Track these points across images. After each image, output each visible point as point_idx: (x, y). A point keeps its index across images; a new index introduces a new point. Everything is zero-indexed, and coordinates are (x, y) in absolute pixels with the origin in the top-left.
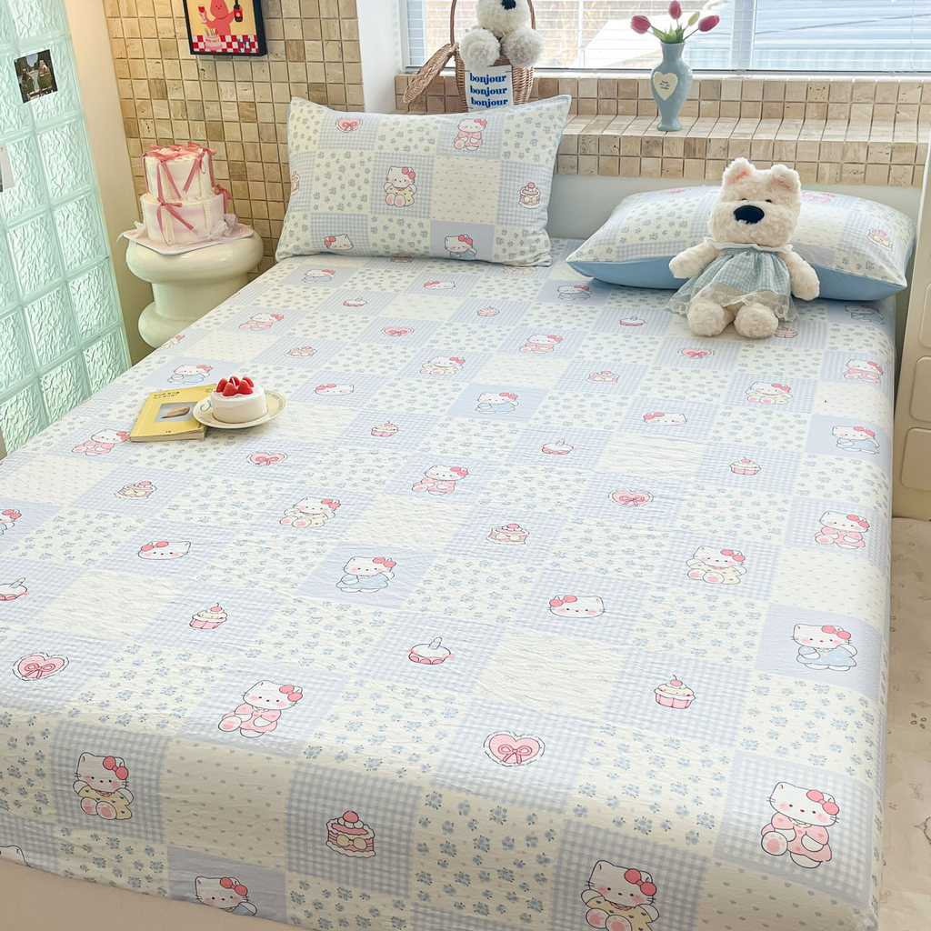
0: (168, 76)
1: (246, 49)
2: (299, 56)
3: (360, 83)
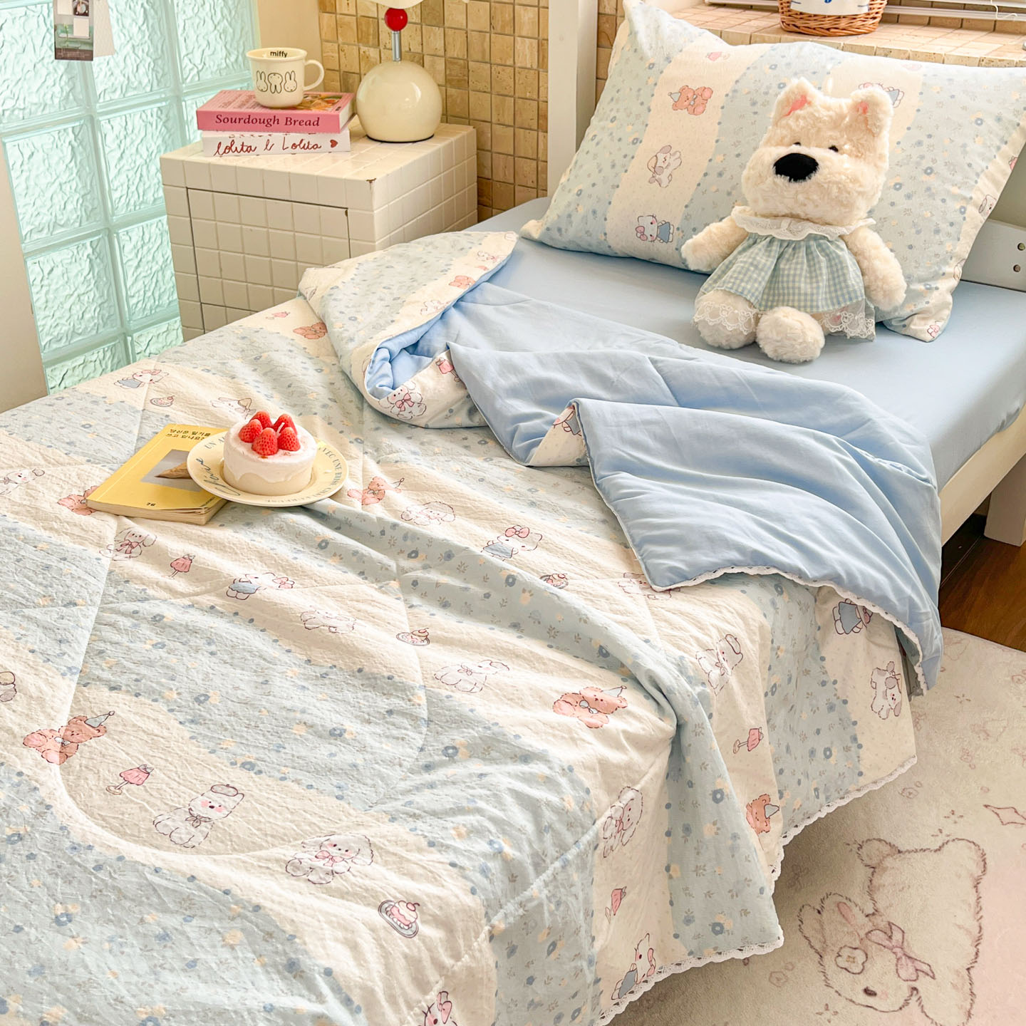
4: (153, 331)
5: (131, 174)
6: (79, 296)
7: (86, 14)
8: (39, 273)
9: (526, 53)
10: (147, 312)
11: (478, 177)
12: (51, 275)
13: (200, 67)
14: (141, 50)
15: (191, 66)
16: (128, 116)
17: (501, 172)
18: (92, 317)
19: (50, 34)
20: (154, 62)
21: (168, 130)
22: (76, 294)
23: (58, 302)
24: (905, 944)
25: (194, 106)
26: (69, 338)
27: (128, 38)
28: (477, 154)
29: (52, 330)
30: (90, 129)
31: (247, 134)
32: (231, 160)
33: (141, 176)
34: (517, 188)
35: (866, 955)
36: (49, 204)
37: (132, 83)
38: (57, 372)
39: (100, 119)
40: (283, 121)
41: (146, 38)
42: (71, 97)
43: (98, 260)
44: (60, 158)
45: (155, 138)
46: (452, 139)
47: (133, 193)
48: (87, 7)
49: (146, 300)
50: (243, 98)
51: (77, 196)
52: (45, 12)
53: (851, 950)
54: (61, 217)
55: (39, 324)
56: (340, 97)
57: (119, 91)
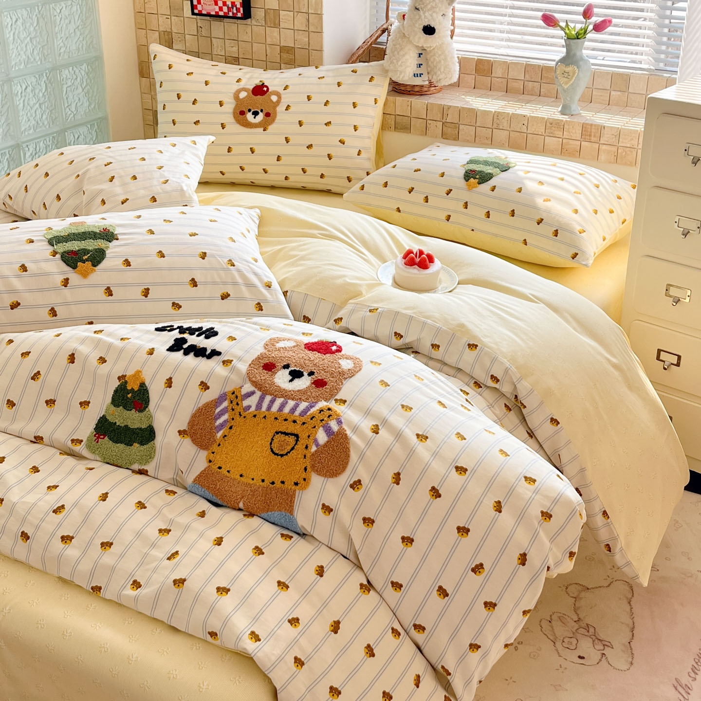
0: (174, 30)
1: (233, 13)
2: (275, 24)
3: (321, 51)
13: (75, 113)
14: (44, 106)
15: (70, 112)
20: (51, 111)
27: (37, 100)
35: (577, 640)
37: (39, 124)
39: (23, 145)
41: (47, 99)
53: (569, 638)
57: (32, 129)
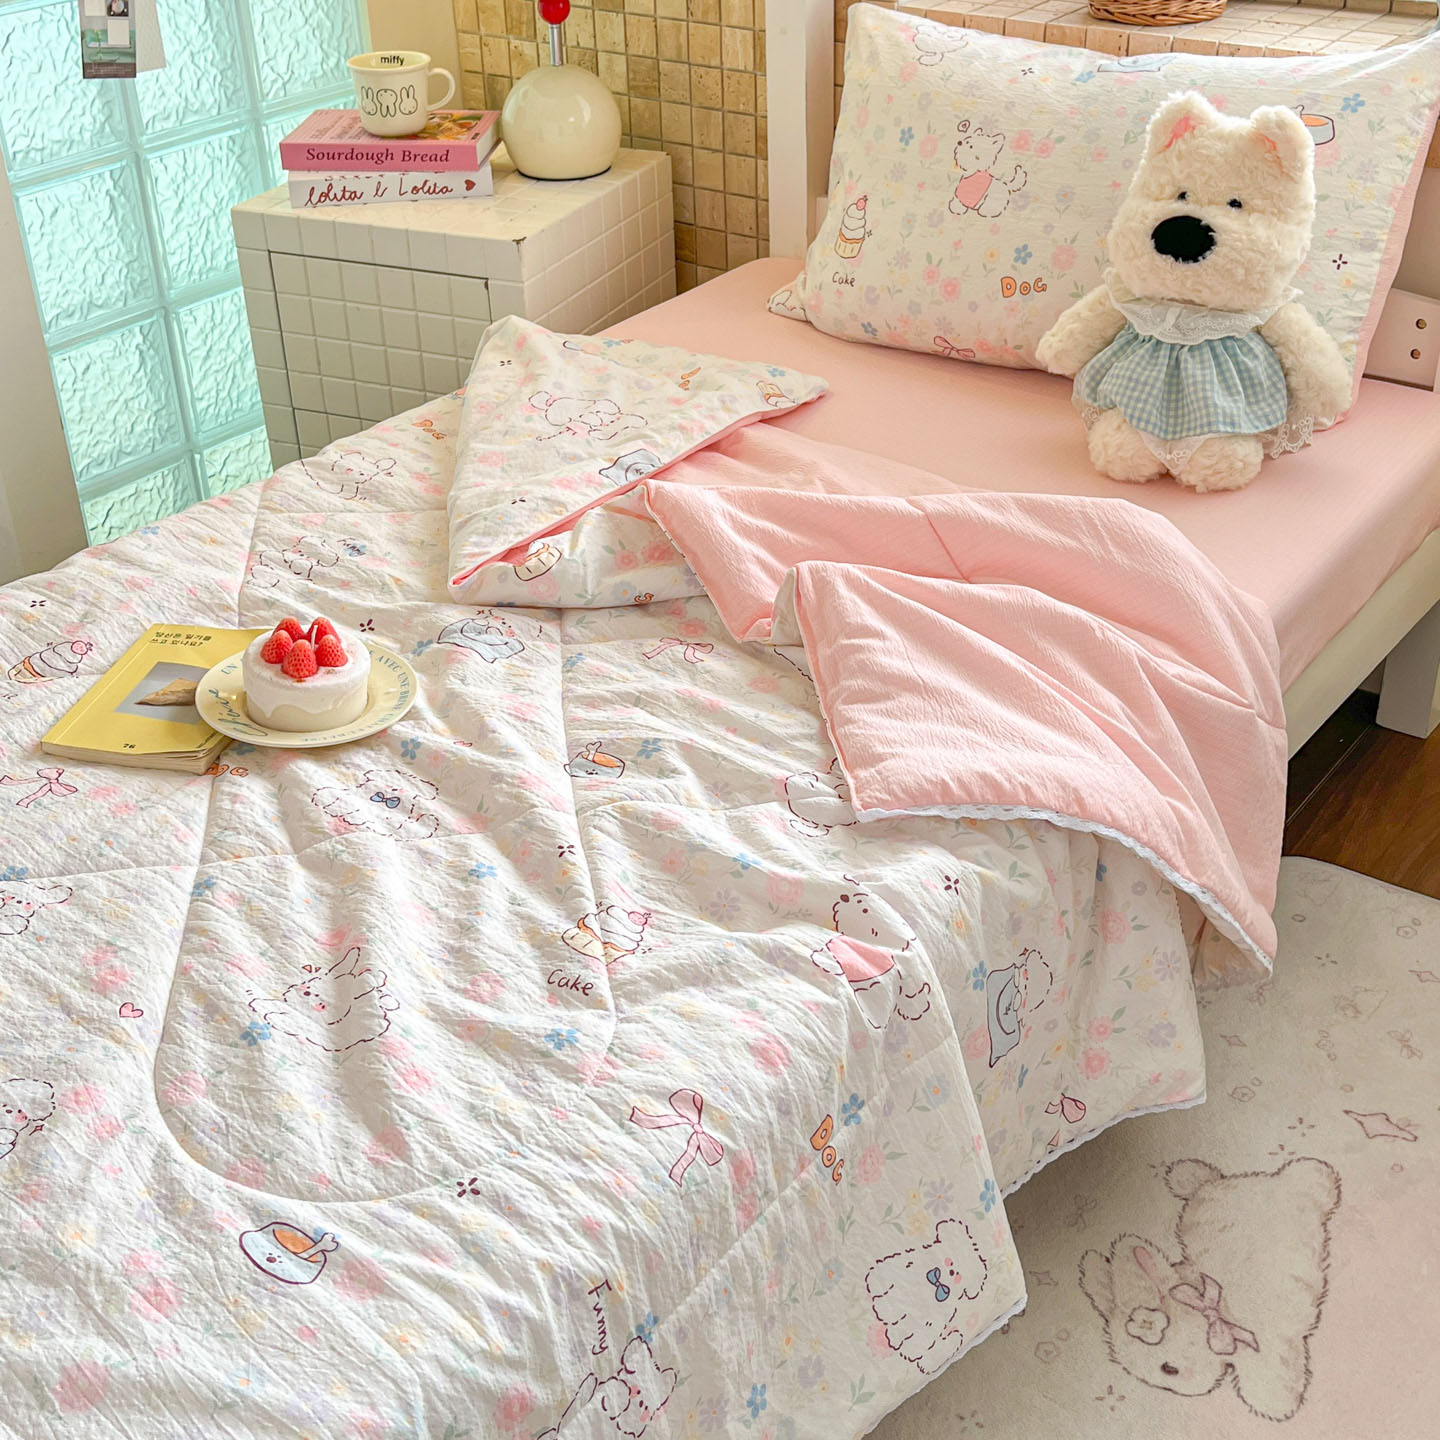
4: (231, 444)
5: (193, 230)
6: (126, 402)
7: (124, 14)
8: (69, 374)
9: (737, 50)
10: (222, 419)
11: (675, 221)
12: (88, 376)
13: (286, 78)
14: (202, 59)
15: (274, 76)
16: (187, 151)
17: (707, 214)
18: (146, 430)
19: (76, 43)
20: (221, 73)
21: (244, 168)
22: (122, 400)
23: (97, 411)
24: (1222, 1303)
25: (280, 131)
26: (114, 460)
27: (185, 43)
28: (674, 190)
29: (90, 450)
30: (134, 170)
31: (350, 175)
32: (327, 213)
33: (208, 232)
34: (730, 237)
35: (1168, 1318)
36: (80, 277)
37: (192, 105)
38: (99, 507)
39: (149, 156)
40: (398, 156)
41: (210, 41)
42: (107, 129)
43: (152, 352)
44: (95, 214)
45: (226, 179)
46: (637, 173)
47: (197, 256)
48: (126, 5)
49: (220, 403)
50: (345, 122)
51: (120, 265)
52: (68, 13)
53: (1147, 1312)
54: (99, 295)
55: (72, 442)
56: (479, 118)
57: (173, 118)
